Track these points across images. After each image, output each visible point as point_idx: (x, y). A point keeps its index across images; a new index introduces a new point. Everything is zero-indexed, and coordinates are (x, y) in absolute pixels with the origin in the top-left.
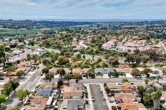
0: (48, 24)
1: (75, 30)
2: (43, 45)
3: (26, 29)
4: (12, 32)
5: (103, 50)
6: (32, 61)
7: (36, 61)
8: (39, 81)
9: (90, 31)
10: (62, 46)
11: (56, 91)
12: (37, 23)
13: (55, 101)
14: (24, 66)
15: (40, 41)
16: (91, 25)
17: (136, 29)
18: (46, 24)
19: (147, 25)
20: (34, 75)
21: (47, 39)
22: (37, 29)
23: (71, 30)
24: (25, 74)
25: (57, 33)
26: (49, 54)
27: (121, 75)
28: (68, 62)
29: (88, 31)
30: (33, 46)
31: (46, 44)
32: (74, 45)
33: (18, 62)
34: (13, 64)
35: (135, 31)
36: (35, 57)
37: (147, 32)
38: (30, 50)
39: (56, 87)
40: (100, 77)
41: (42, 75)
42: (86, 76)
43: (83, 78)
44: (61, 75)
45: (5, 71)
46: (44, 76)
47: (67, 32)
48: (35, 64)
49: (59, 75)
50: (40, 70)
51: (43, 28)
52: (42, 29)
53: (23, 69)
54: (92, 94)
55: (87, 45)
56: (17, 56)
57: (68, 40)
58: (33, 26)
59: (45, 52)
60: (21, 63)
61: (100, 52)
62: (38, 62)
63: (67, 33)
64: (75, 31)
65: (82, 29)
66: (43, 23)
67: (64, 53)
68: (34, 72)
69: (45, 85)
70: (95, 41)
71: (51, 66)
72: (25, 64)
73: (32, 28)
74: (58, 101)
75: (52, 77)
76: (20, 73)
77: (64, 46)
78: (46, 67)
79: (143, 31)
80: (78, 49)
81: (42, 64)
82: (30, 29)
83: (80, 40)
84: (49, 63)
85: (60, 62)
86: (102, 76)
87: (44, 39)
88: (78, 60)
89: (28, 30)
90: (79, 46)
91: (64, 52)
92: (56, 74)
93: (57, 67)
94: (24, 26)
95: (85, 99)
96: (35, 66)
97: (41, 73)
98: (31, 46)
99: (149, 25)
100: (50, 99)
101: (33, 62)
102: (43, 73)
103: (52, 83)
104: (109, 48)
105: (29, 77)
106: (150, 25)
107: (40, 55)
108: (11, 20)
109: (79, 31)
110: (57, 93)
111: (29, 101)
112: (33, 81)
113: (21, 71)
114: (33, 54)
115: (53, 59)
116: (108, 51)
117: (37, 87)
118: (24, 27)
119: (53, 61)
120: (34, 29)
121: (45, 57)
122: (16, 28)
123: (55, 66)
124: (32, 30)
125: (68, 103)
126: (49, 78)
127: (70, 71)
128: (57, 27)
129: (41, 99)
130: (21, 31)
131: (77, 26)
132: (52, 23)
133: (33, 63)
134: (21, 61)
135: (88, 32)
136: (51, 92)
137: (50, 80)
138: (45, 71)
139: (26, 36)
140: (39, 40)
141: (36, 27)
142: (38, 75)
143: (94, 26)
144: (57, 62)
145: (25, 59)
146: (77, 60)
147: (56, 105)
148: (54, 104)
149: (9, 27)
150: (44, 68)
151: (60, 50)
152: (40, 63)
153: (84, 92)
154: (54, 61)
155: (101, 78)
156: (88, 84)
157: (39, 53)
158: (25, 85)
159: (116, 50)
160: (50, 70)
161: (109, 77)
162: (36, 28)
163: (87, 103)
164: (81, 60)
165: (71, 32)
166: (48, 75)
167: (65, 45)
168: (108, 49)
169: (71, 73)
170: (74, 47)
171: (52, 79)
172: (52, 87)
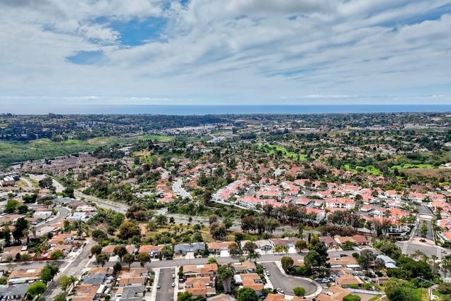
0: (108, 124)
1: (170, 147)
2: (94, 191)
3: (48, 140)
4: (12, 152)
5: (213, 204)
6: (72, 232)
7: (80, 234)
8: (86, 266)
9: (205, 150)
10: (134, 194)
11: (111, 277)
12: (77, 123)
13: (108, 290)
14: (61, 243)
15: (85, 181)
16: (219, 126)
17: (321, 140)
18: (100, 125)
19: (353, 128)
20: (79, 257)
21: (103, 173)
22: (77, 141)
23: (161, 148)
24: (64, 257)
25: (127, 156)
26: (104, 217)
27: (213, 253)
28: (138, 233)
29: (202, 151)
30: (72, 199)
31: (100, 190)
32: (159, 193)
33: (50, 236)
34: (41, 240)
35: (319, 146)
36: (77, 225)
37: (343, 149)
38: (67, 208)
39: (112, 273)
40: (181, 257)
41: (90, 257)
42: (159, 256)
43: (152, 260)
44: (120, 257)
45: (31, 252)
46: (94, 258)
47: (152, 151)
48: (80, 239)
49: (117, 256)
50: (89, 248)
51: (92, 137)
52: (90, 141)
53: (60, 248)
54: (160, 281)
55: (187, 191)
56: (43, 223)
57: (149, 179)
58: (67, 132)
59: (96, 214)
60: (55, 237)
61: (206, 210)
62: (84, 234)
63: (152, 154)
64: (171, 150)
65: (189, 145)
66: (94, 123)
67: (134, 213)
68: (78, 253)
69: (95, 271)
70: (207, 181)
71: (106, 242)
72: (62, 240)
73: (66, 139)
74: (112, 289)
75: (107, 258)
76: (58, 255)
77: (138, 195)
78: (97, 244)
79: (335, 146)
80: (167, 202)
81: (91, 238)
82: (61, 140)
83: (176, 179)
84: (104, 237)
85: (122, 234)
86: (184, 255)
87: (95, 173)
88: (160, 228)
89: (53, 143)
90: (169, 195)
91: (135, 211)
92: (114, 256)
93: (117, 242)
94: (45, 132)
95: (148, 286)
96: (80, 242)
97: (89, 254)
98: (68, 200)
99: (356, 128)
100: (102, 287)
101: (75, 235)
102: (93, 254)
103: (105, 267)
104: (225, 201)
105: (70, 261)
106: (359, 129)
107: (87, 220)
108: (9, 115)
109: (179, 149)
110: (112, 281)
111: (73, 291)
112: (77, 266)
113: (59, 252)
114: (73, 217)
115: (112, 227)
116: (222, 206)
117: (84, 274)
118: (43, 135)
119: (111, 232)
120: (69, 141)
121: (96, 222)
122: (23, 139)
123: (113, 241)
124: (66, 142)
125: (124, 291)
126: (102, 260)
127: (136, 250)
128: (130, 134)
129: (89, 287)
130: (37, 146)
131: (181, 129)
132: (118, 123)
133: (75, 237)
134: (54, 233)
135: (202, 153)
136: (104, 280)
137: (104, 263)
138: (96, 251)
139: (50, 163)
140: (83, 177)
141: (76, 136)
142: (85, 258)
143: (226, 128)
144: (118, 232)
145: (59, 230)
146: (157, 228)
147: (109, 293)
148: (106, 292)
149: (5, 136)
150: (94, 245)
151: (129, 204)
152: (88, 236)
153: (148, 279)
154: (113, 231)
155: (181, 260)
156: (159, 269)
157: (85, 216)
158: (66, 272)
159: (235, 205)
160: (104, 249)
161: (194, 257)
162: (77, 139)
163: (149, 290)
164: (166, 228)
165: (161, 153)
166: (101, 256)
167: (141, 193)
168: (222, 202)
169: (137, 253)
170: (159, 196)
171: (106, 263)
172: (105, 273)
